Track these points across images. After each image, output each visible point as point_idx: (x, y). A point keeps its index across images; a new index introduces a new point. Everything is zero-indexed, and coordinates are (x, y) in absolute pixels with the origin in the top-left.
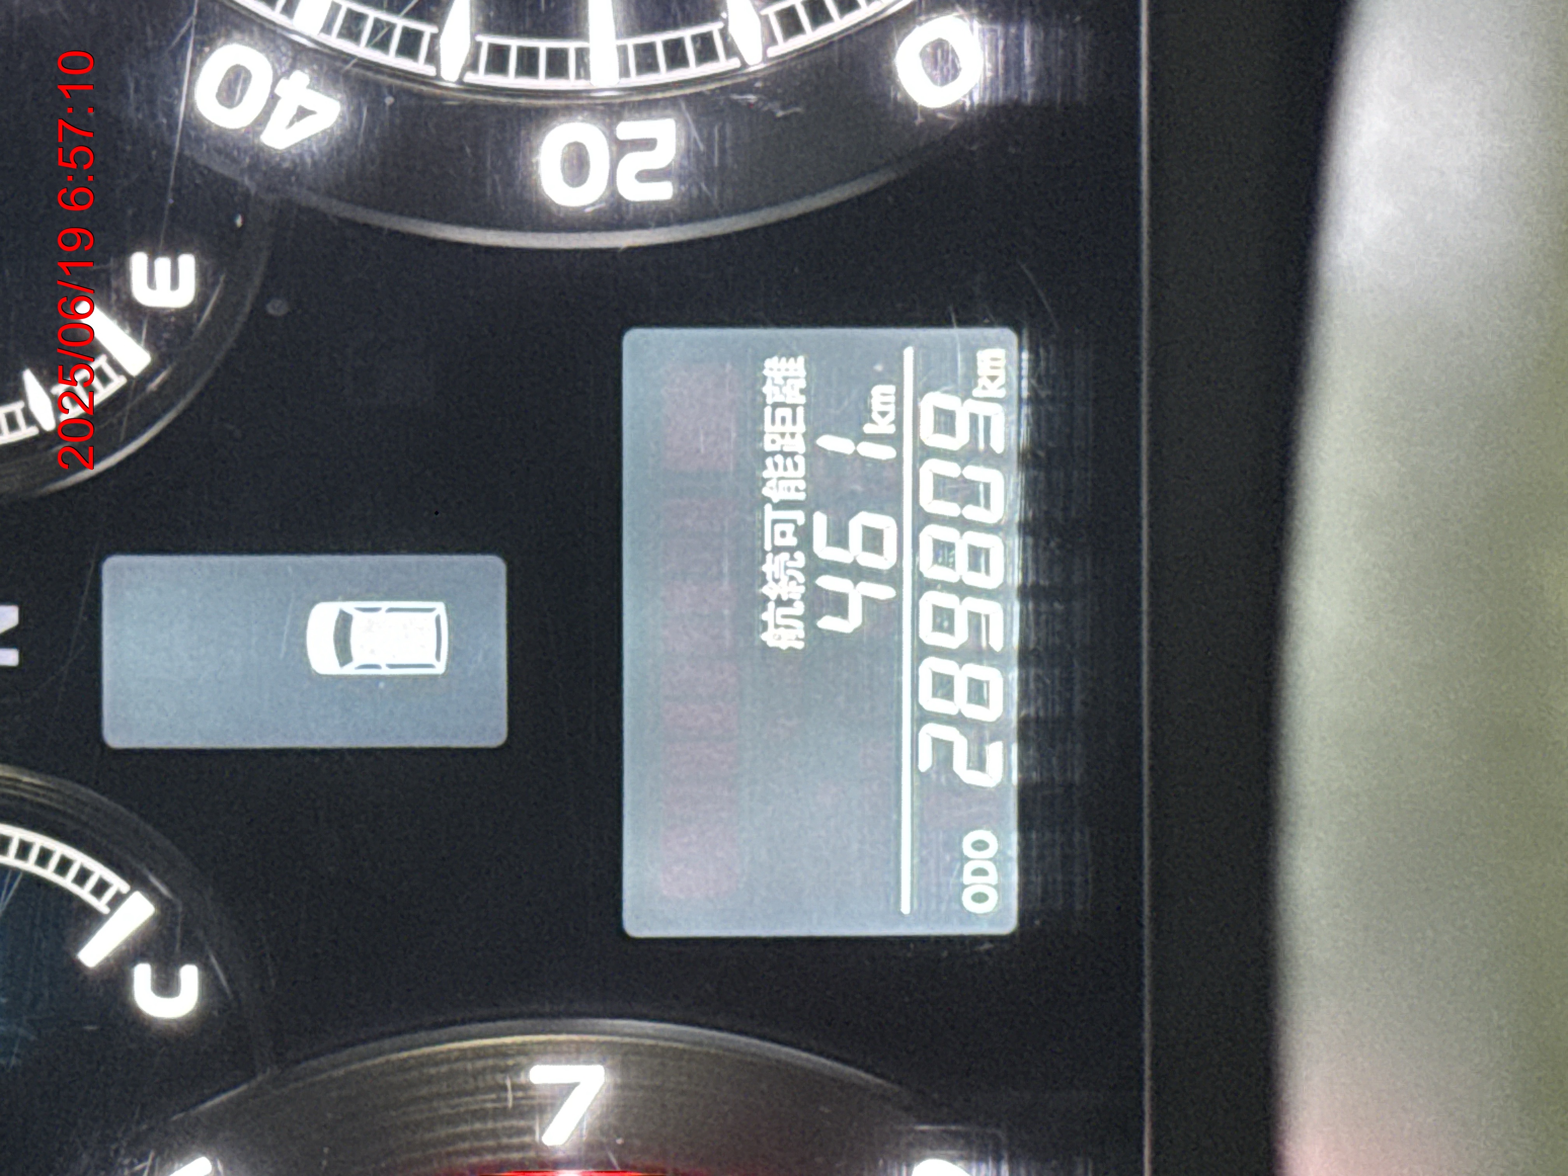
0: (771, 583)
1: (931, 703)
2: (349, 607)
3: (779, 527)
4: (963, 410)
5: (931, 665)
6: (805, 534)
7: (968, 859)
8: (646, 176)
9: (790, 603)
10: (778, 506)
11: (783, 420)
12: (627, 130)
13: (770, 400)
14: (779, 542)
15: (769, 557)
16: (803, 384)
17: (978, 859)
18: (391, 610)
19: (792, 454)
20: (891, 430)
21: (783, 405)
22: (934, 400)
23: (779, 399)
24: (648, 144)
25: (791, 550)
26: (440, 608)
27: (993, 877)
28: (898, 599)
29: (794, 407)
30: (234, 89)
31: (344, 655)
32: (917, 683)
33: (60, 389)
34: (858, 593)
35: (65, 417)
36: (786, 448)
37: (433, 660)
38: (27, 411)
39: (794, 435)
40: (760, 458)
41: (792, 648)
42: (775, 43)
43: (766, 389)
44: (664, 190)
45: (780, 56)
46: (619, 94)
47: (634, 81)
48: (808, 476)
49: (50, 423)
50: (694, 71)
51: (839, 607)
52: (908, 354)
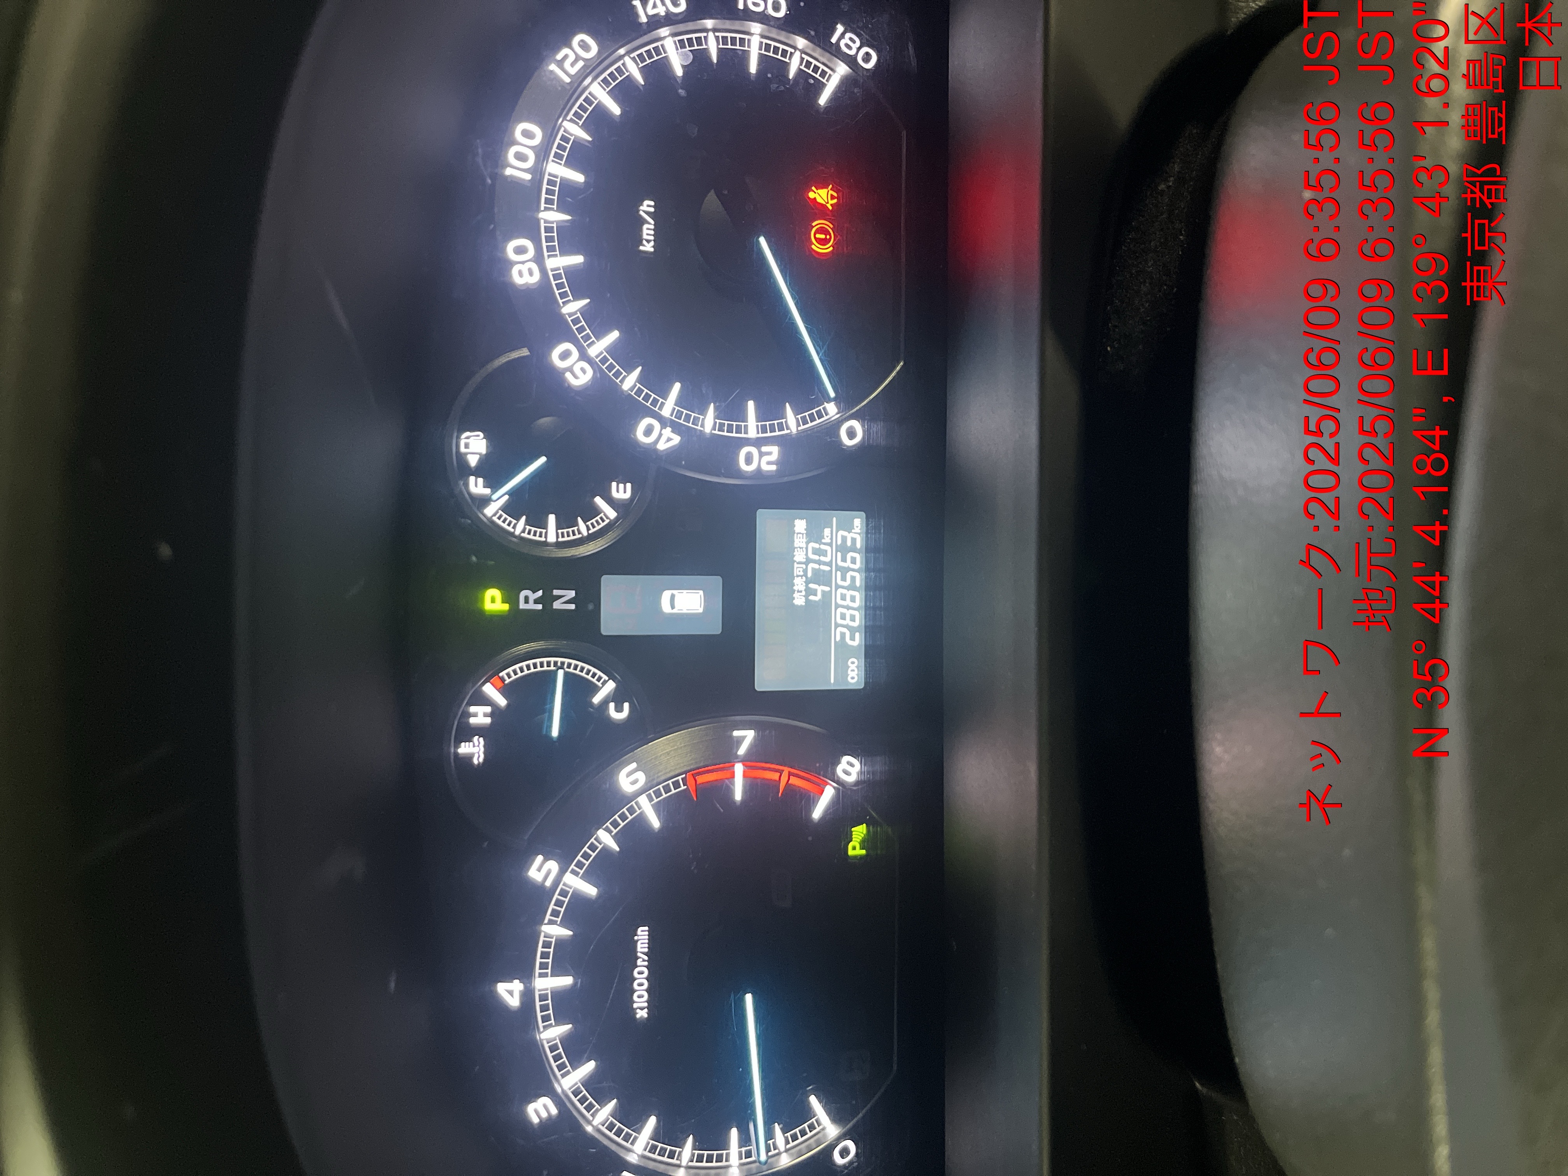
0: (796, 585)
2: (675, 592)
3: (798, 569)
4: (849, 536)
5: (840, 610)
6: (805, 571)
7: (849, 667)
8: (769, 463)
9: (801, 592)
10: (799, 563)
11: (800, 538)
12: (764, 449)
13: (796, 532)
16: (806, 527)
17: (853, 667)
19: (802, 548)
20: (829, 541)
21: (800, 533)
22: (841, 533)
23: (799, 532)
24: (769, 453)
25: (802, 576)
26: (701, 592)
27: (856, 672)
28: (831, 591)
29: (803, 534)
30: (648, 432)
31: (673, 607)
32: (836, 616)
33: (589, 523)
34: (820, 589)
35: (590, 532)
36: (800, 546)
37: (699, 608)
38: (578, 530)
39: (803, 542)
40: (793, 549)
41: (801, 606)
42: (800, 426)
43: (795, 529)
44: (773, 468)
45: (802, 430)
46: (758, 438)
47: (761, 435)
48: (807, 554)
49: (585, 533)
50: (777, 433)
51: (815, 593)
52: (834, 519)
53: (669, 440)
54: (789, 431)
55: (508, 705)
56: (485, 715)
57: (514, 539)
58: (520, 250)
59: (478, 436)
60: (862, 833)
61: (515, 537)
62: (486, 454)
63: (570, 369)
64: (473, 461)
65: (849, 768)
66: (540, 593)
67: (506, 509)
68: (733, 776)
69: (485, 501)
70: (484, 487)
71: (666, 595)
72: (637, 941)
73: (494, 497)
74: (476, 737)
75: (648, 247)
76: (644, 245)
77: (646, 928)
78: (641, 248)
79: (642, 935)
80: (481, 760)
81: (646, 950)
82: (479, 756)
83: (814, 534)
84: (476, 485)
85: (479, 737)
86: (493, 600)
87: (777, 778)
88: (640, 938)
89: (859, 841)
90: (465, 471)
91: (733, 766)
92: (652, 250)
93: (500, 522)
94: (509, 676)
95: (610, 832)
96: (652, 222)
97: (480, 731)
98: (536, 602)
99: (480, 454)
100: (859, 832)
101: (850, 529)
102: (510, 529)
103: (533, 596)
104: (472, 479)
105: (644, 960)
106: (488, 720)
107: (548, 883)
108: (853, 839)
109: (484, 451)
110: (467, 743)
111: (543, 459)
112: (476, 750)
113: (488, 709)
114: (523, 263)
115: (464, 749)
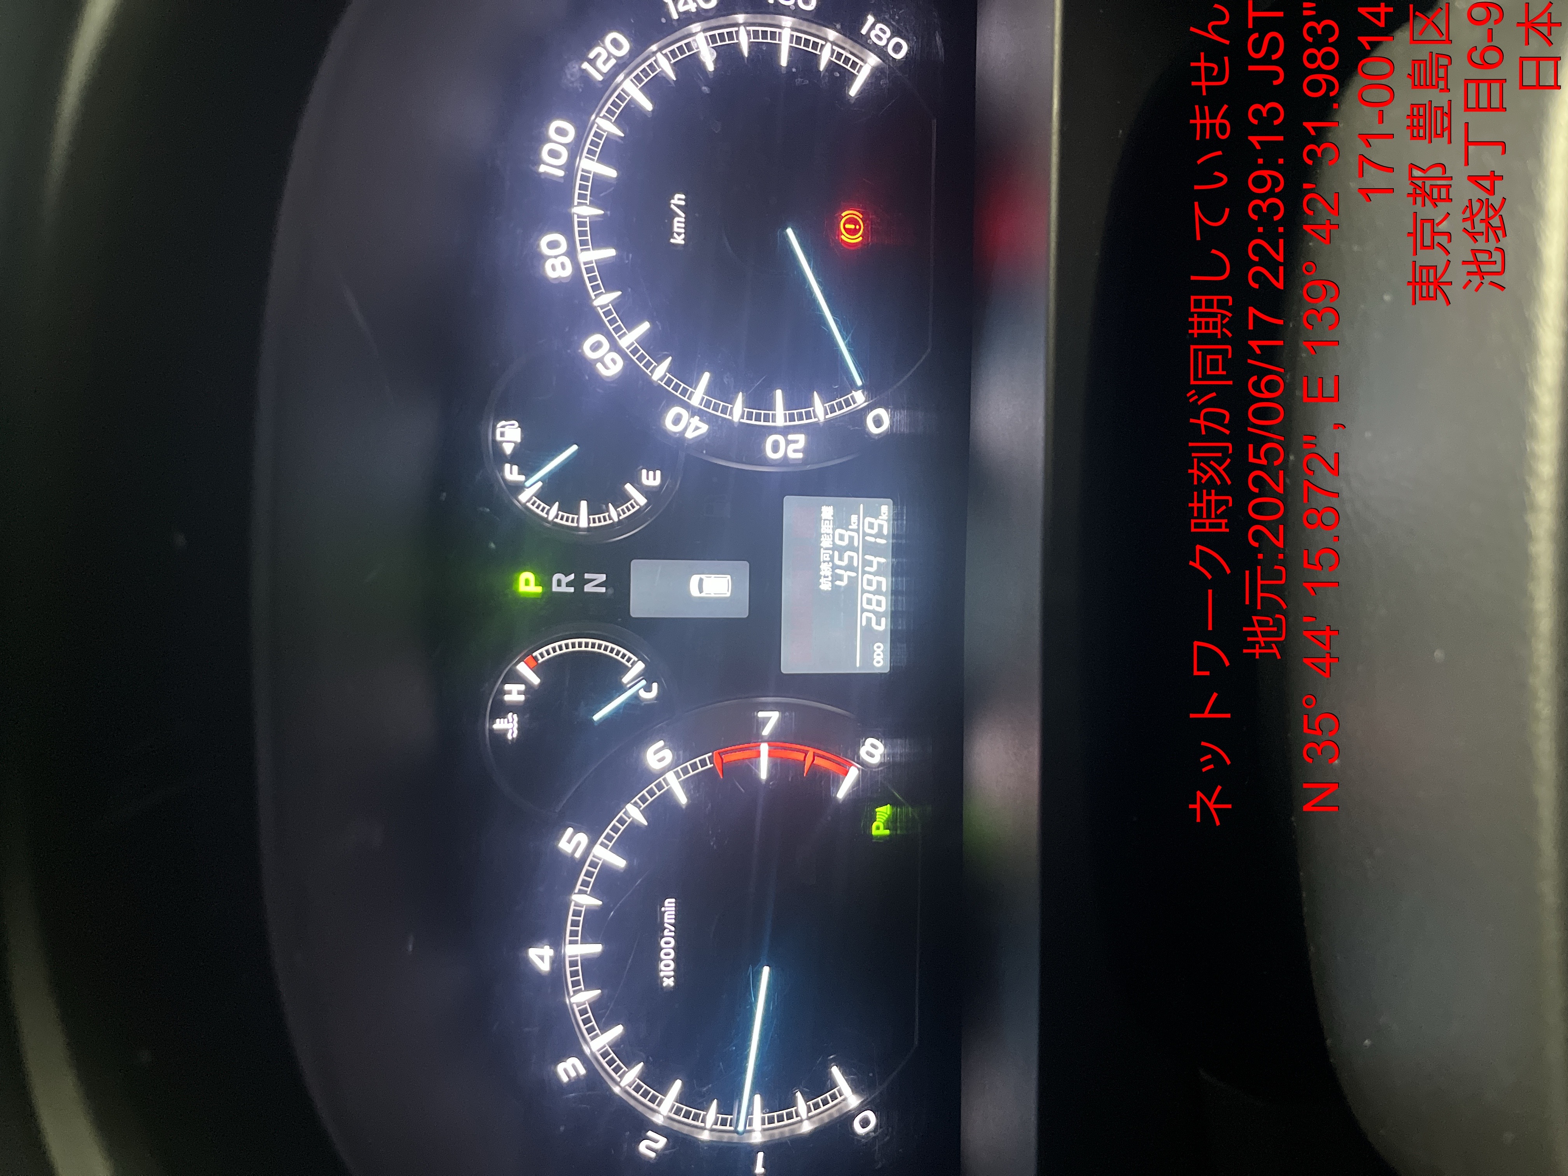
1: (866, 606)
2: (703, 576)
3: (825, 555)
5: (866, 595)
7: (875, 651)
8: (795, 451)
9: (827, 577)
11: (827, 524)
12: (791, 437)
13: (823, 518)
14: (825, 559)
15: (822, 563)
16: (832, 514)
17: (878, 651)
18: (715, 577)
19: (829, 534)
20: (856, 527)
21: (827, 520)
22: (868, 519)
23: (826, 518)
24: (795, 442)
26: (729, 577)
27: (882, 656)
29: (830, 520)
30: (677, 420)
31: (701, 591)
32: (862, 600)
33: (619, 509)
34: (846, 574)
35: (621, 518)
36: (828, 532)
37: (727, 592)
38: (609, 516)
39: (829, 528)
40: (820, 535)
41: (827, 591)
42: (828, 414)
43: (822, 515)
44: (800, 455)
45: (830, 418)
46: (786, 427)
47: (788, 423)
48: (833, 541)
49: (616, 520)
50: (805, 421)
51: (840, 578)
52: (862, 506)
53: (697, 428)
54: (816, 420)
55: (541, 684)
56: (519, 693)
57: (547, 524)
58: (553, 245)
59: (513, 425)
60: (886, 814)
61: (548, 522)
62: (520, 443)
63: (601, 360)
64: (508, 449)
65: (872, 750)
66: (572, 577)
67: (540, 495)
68: (758, 755)
69: (518, 488)
70: (519, 474)
71: (695, 580)
72: (665, 912)
73: (527, 484)
74: (511, 714)
75: (679, 240)
76: (675, 238)
77: (673, 900)
78: (672, 241)
79: (669, 907)
80: (515, 735)
81: (673, 921)
82: (513, 732)
83: (841, 522)
84: (511, 473)
85: (514, 714)
86: (527, 583)
87: (802, 759)
88: (667, 909)
89: (883, 821)
90: (500, 458)
91: (759, 746)
92: (683, 242)
93: (534, 508)
94: (542, 655)
95: (639, 807)
96: (683, 215)
97: (513, 708)
98: (568, 585)
99: (515, 443)
100: (884, 812)
101: (876, 515)
102: (544, 514)
103: (565, 580)
104: (507, 466)
105: (671, 931)
106: (522, 698)
107: (578, 855)
108: (877, 820)
109: (519, 440)
110: (502, 720)
111: (574, 448)
112: (509, 726)
113: (522, 687)
114: (556, 257)
115: (499, 725)
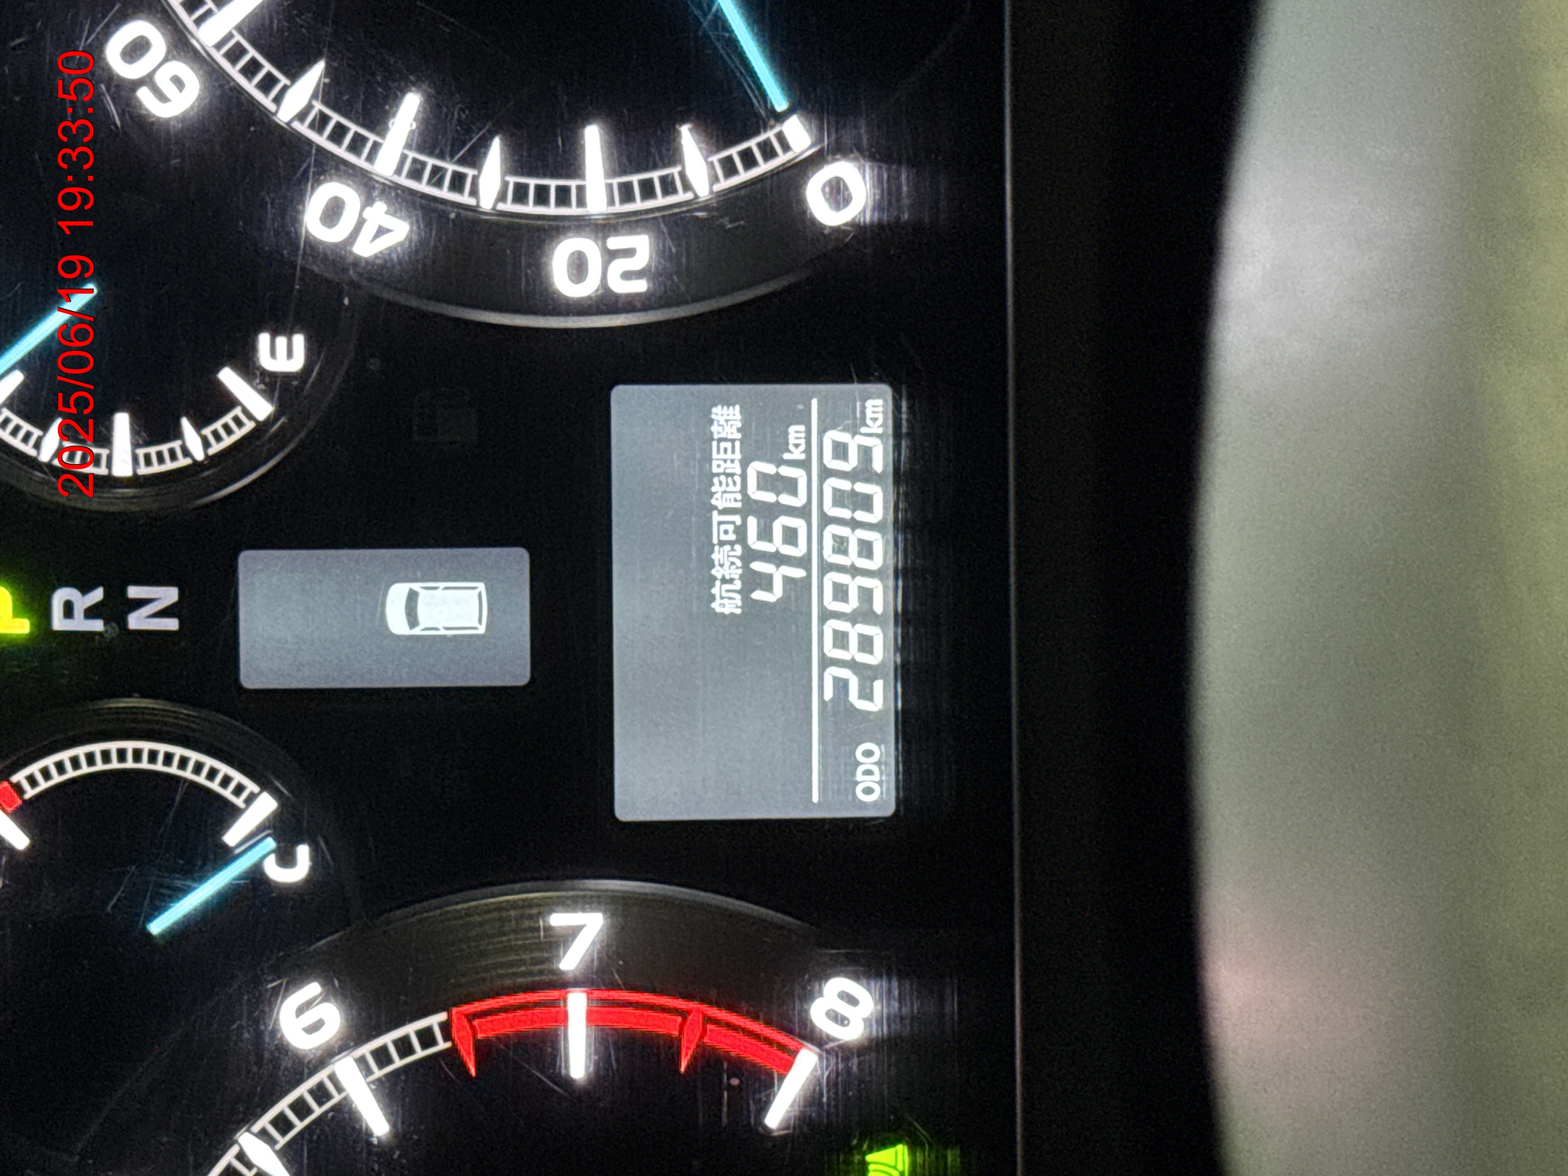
2: (416, 586)
4: (854, 443)
5: (833, 624)
6: (741, 532)
7: (860, 764)
8: (627, 275)
9: (731, 581)
10: (722, 512)
11: (726, 450)
12: (615, 242)
13: (716, 436)
14: (723, 537)
15: (717, 548)
16: (739, 425)
17: (867, 763)
18: (446, 588)
19: (732, 475)
20: (803, 457)
22: (833, 435)
23: (723, 435)
24: (629, 253)
25: (732, 543)
26: (481, 586)
27: (877, 777)
28: (808, 578)
29: (733, 441)
30: (333, 213)
31: (413, 621)
32: (822, 638)
33: (207, 431)
34: (779, 574)
35: (211, 451)
36: (728, 471)
37: (477, 624)
38: (184, 448)
39: (733, 461)
40: (710, 477)
41: (733, 613)
42: (719, 180)
43: (713, 429)
44: (640, 286)
45: (722, 190)
46: (608, 218)
47: (620, 208)
48: (743, 491)
49: (200, 455)
50: (658, 201)
51: (766, 582)
52: (815, 403)
53: (381, 231)
55: (33, 849)
57: (37, 472)
60: (902, 1166)
61: (40, 467)
63: (148, 80)
65: (844, 1008)
66: (97, 595)
67: (18, 404)
68: (562, 1018)
71: (397, 593)
83: (761, 441)
87: (676, 1030)
91: (561, 996)
93: (5, 436)
94: (32, 781)
95: (271, 1141)
98: (91, 613)
100: (894, 1162)
101: (854, 426)
102: (27, 449)
103: (83, 601)
